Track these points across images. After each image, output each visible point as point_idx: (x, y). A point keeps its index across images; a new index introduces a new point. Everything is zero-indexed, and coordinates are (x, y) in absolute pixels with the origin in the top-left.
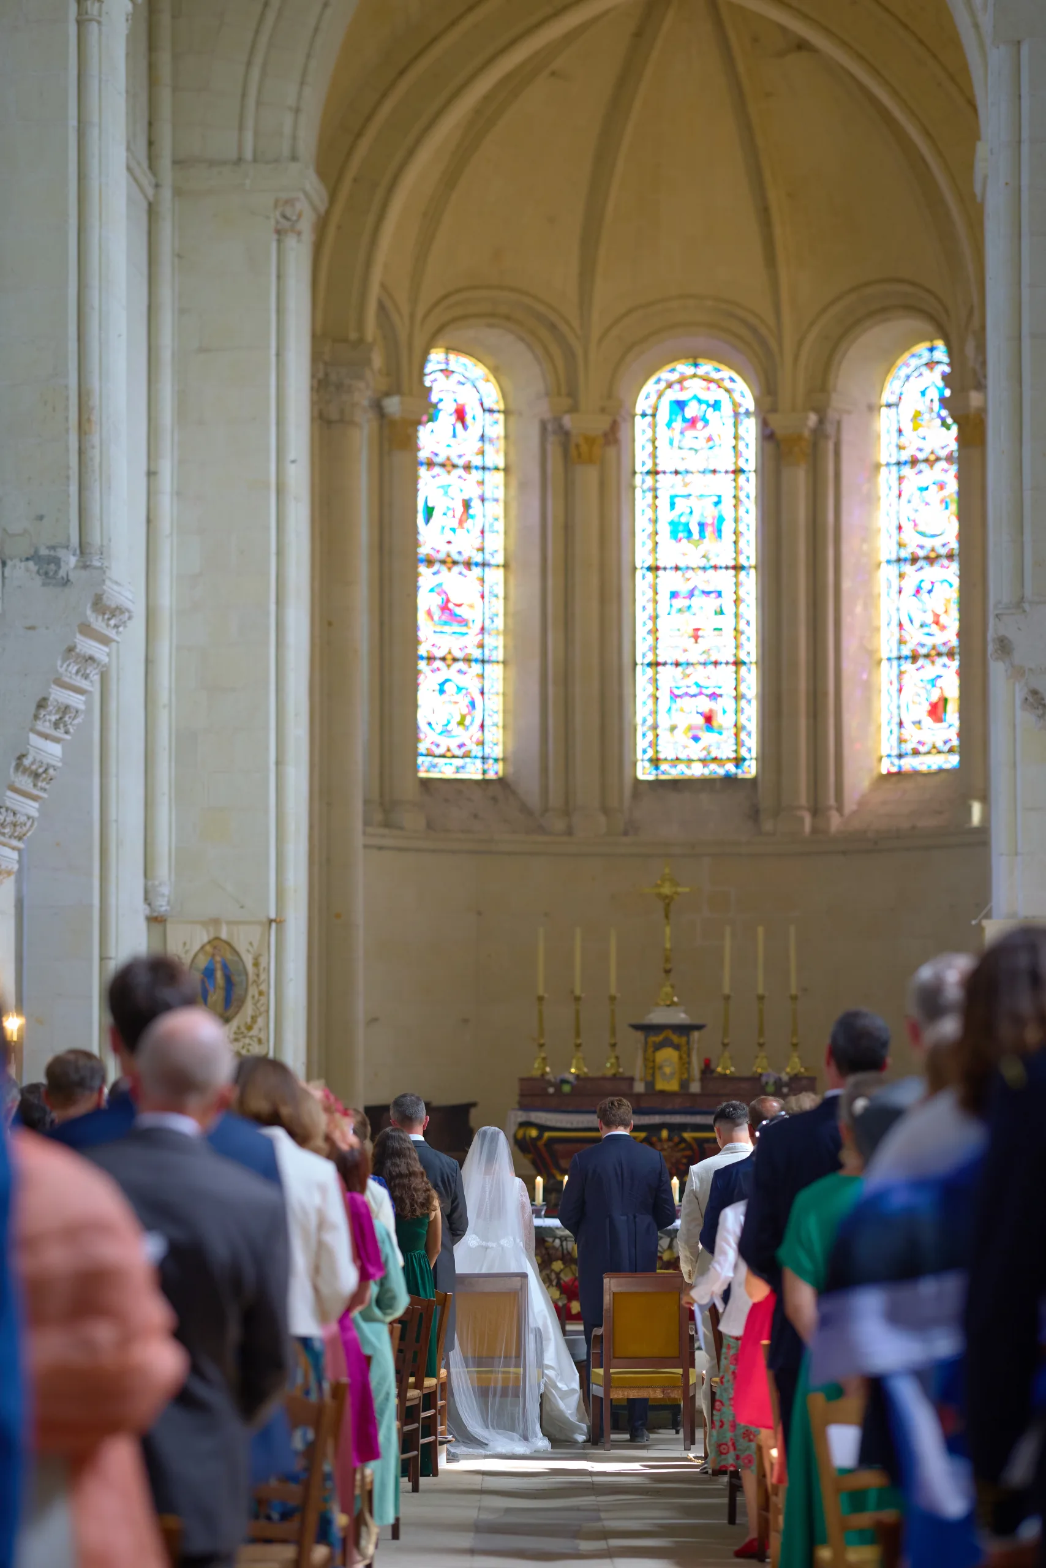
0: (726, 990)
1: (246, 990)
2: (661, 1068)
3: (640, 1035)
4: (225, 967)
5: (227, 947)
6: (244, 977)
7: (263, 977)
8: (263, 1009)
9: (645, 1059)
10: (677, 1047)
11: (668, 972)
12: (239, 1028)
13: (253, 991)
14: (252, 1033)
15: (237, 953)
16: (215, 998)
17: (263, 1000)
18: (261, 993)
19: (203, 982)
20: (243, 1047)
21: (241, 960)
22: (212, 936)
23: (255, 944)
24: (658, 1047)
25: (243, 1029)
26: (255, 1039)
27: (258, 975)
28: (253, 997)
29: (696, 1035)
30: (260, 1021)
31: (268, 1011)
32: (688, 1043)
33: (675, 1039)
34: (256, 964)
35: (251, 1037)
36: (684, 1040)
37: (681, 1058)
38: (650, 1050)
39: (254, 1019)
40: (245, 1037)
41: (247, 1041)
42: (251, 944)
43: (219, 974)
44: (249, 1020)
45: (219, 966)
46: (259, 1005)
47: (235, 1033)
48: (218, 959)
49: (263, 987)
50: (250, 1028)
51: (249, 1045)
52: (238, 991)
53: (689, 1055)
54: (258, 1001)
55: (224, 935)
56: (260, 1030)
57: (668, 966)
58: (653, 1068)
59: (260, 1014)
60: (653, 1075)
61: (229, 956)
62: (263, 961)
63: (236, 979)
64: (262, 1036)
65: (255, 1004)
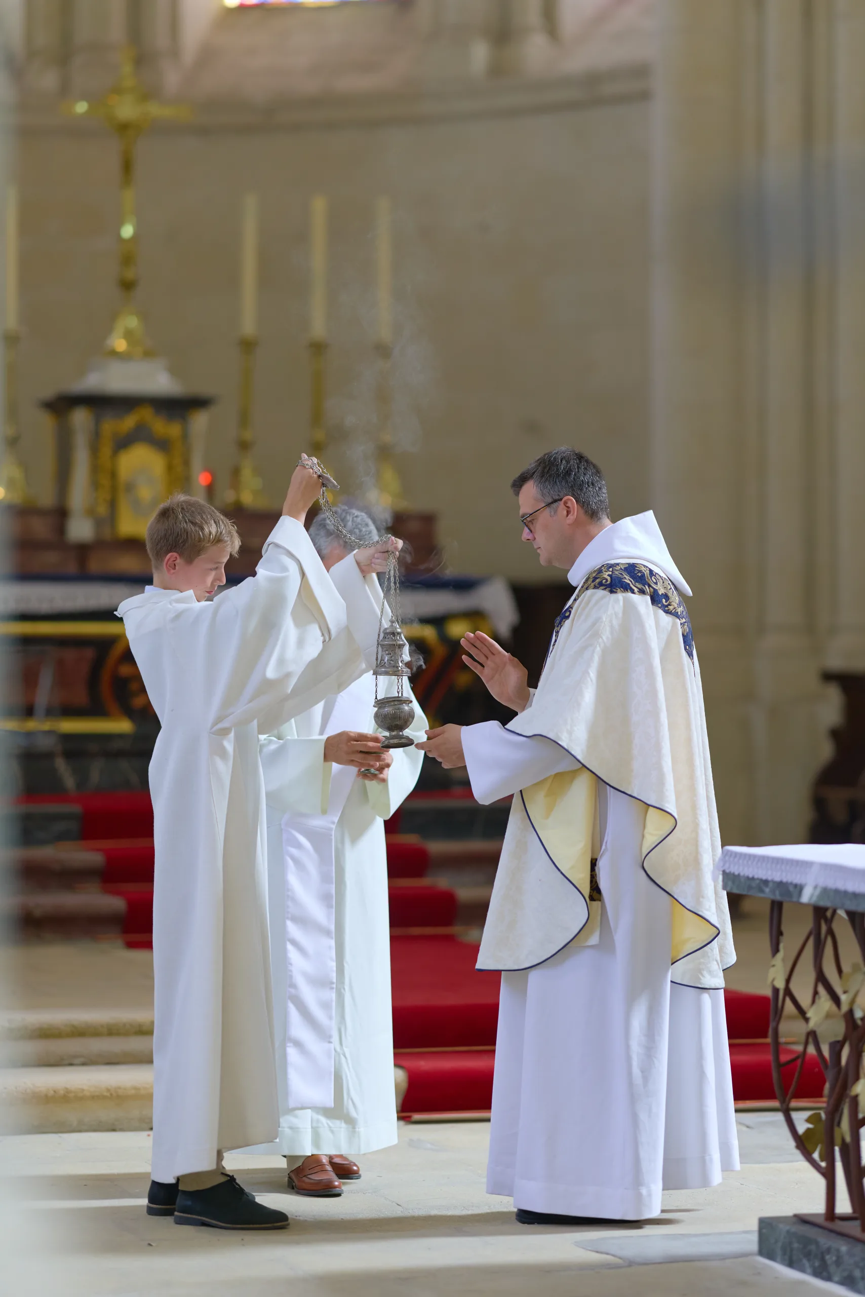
0: (248, 326)
2: (130, 487)
3: (80, 418)
9: (95, 469)
10: (162, 445)
11: (127, 286)
24: (123, 443)
29: (200, 421)
32: (185, 436)
33: (161, 426)
36: (172, 430)
37: (170, 468)
38: (106, 451)
53: (187, 463)
57: (130, 274)
58: (114, 489)
60: (113, 505)
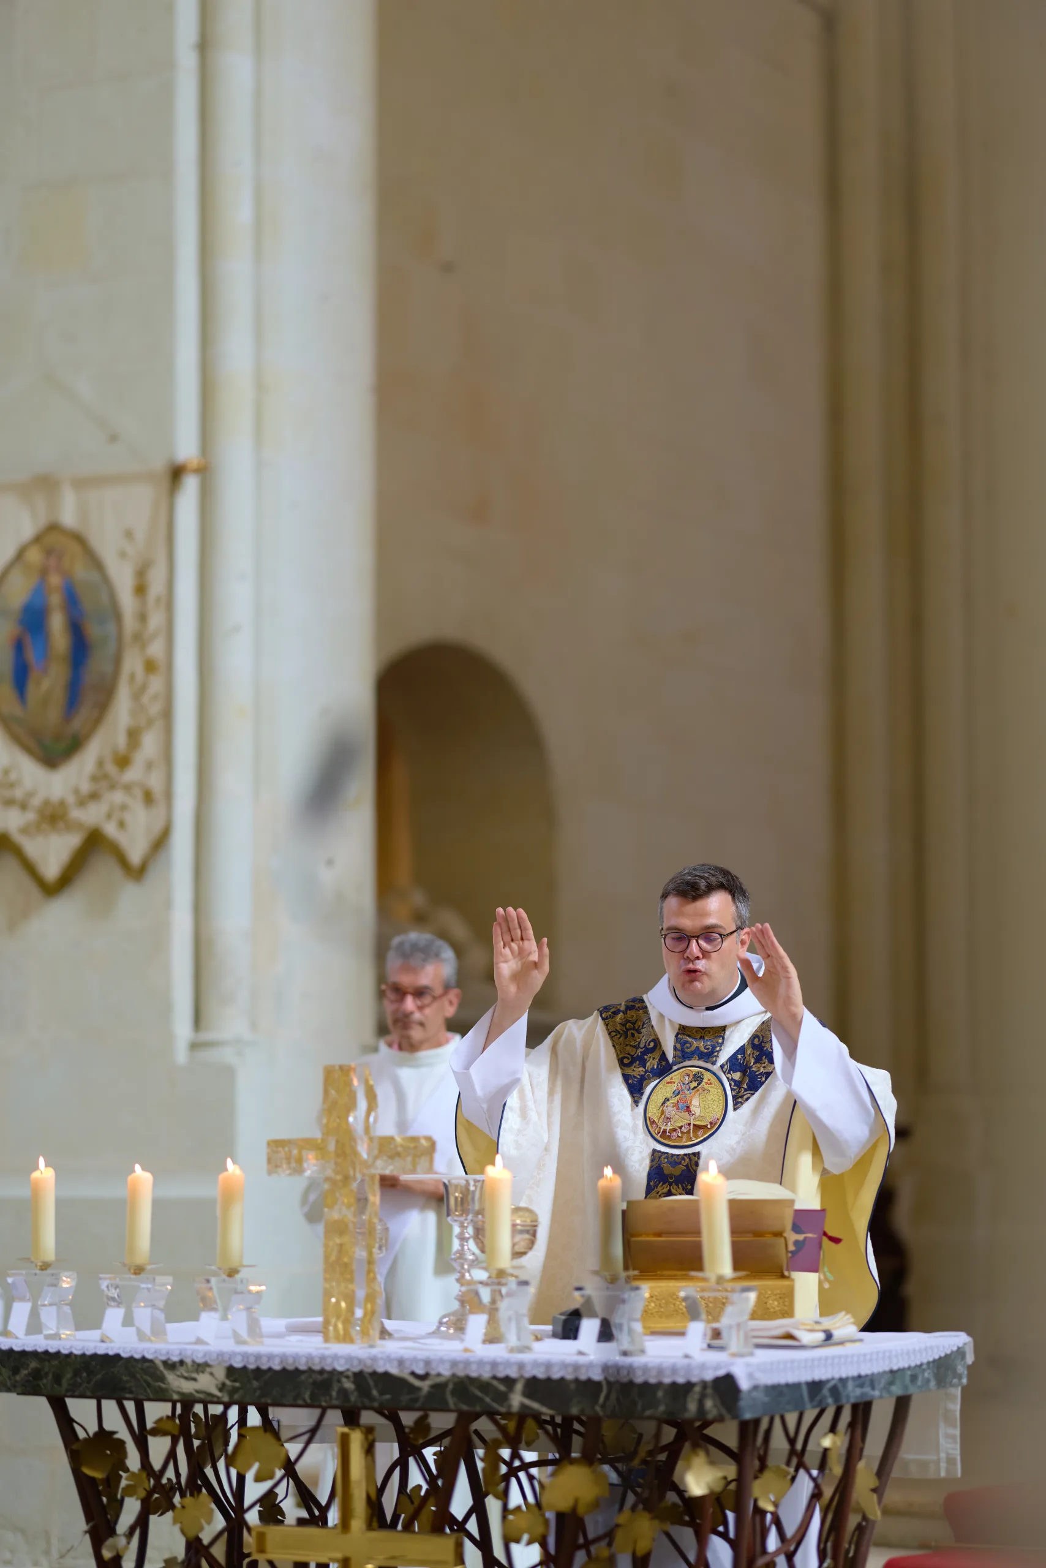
1: (118, 661)
4: (72, 600)
5: (76, 548)
6: (111, 628)
7: (156, 620)
8: (155, 709)
12: (100, 763)
13: (132, 663)
14: (133, 774)
15: (95, 562)
16: (46, 684)
17: (156, 684)
18: (150, 666)
19: (19, 646)
20: (109, 816)
21: (106, 580)
22: (42, 522)
23: (140, 535)
25: (111, 768)
26: (138, 793)
27: (142, 617)
28: (132, 677)
30: (150, 744)
31: (168, 714)
34: (141, 590)
35: (128, 788)
39: (134, 736)
40: (112, 787)
41: (118, 797)
42: (129, 535)
43: (57, 623)
44: (122, 740)
45: (55, 600)
46: (145, 699)
47: (94, 778)
48: (55, 580)
49: (156, 649)
50: (123, 762)
51: (124, 807)
52: (97, 665)
54: (143, 688)
55: (69, 518)
56: (149, 766)
59: (150, 722)
61: (81, 572)
62: (156, 586)
63: (93, 631)
64: (155, 782)
65: (137, 696)
